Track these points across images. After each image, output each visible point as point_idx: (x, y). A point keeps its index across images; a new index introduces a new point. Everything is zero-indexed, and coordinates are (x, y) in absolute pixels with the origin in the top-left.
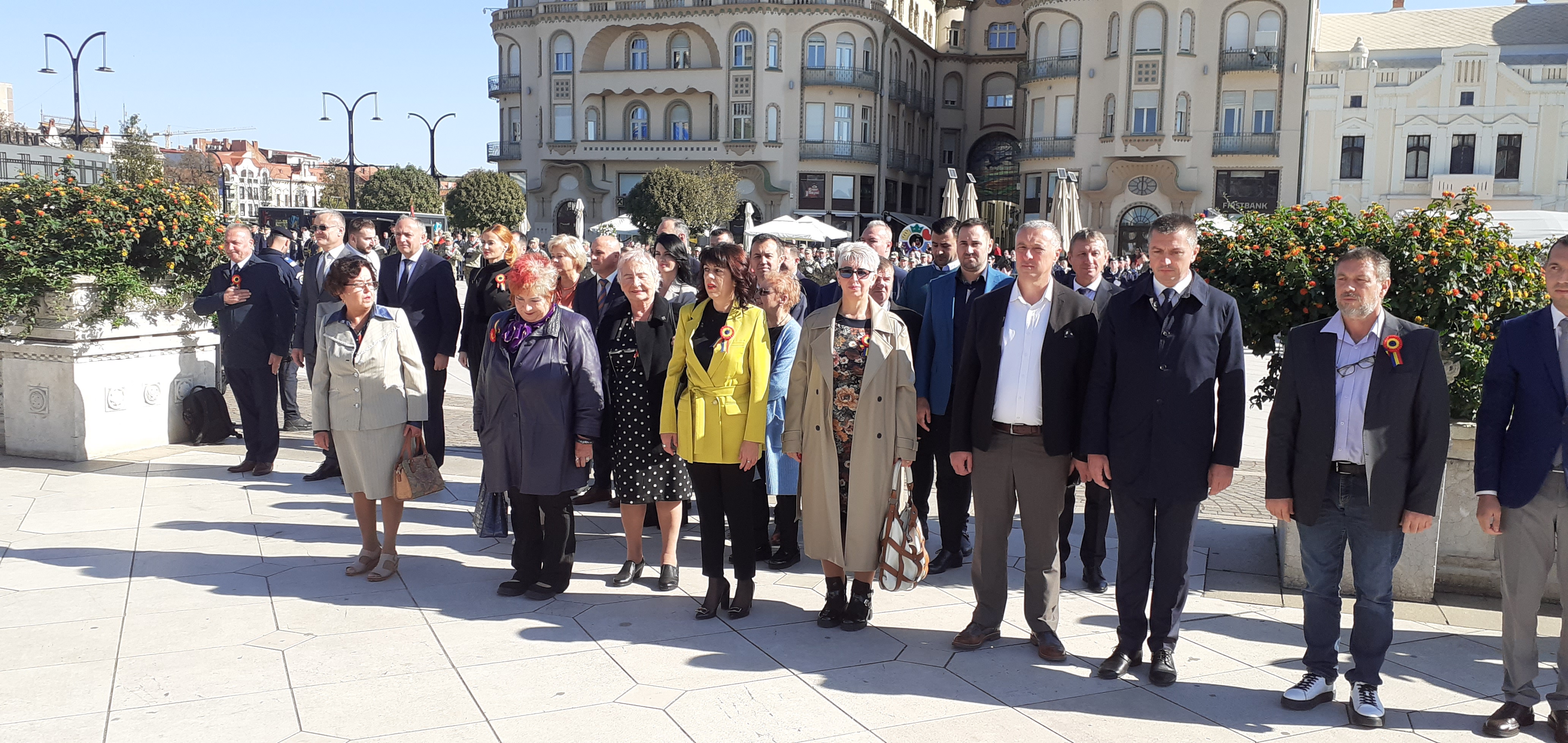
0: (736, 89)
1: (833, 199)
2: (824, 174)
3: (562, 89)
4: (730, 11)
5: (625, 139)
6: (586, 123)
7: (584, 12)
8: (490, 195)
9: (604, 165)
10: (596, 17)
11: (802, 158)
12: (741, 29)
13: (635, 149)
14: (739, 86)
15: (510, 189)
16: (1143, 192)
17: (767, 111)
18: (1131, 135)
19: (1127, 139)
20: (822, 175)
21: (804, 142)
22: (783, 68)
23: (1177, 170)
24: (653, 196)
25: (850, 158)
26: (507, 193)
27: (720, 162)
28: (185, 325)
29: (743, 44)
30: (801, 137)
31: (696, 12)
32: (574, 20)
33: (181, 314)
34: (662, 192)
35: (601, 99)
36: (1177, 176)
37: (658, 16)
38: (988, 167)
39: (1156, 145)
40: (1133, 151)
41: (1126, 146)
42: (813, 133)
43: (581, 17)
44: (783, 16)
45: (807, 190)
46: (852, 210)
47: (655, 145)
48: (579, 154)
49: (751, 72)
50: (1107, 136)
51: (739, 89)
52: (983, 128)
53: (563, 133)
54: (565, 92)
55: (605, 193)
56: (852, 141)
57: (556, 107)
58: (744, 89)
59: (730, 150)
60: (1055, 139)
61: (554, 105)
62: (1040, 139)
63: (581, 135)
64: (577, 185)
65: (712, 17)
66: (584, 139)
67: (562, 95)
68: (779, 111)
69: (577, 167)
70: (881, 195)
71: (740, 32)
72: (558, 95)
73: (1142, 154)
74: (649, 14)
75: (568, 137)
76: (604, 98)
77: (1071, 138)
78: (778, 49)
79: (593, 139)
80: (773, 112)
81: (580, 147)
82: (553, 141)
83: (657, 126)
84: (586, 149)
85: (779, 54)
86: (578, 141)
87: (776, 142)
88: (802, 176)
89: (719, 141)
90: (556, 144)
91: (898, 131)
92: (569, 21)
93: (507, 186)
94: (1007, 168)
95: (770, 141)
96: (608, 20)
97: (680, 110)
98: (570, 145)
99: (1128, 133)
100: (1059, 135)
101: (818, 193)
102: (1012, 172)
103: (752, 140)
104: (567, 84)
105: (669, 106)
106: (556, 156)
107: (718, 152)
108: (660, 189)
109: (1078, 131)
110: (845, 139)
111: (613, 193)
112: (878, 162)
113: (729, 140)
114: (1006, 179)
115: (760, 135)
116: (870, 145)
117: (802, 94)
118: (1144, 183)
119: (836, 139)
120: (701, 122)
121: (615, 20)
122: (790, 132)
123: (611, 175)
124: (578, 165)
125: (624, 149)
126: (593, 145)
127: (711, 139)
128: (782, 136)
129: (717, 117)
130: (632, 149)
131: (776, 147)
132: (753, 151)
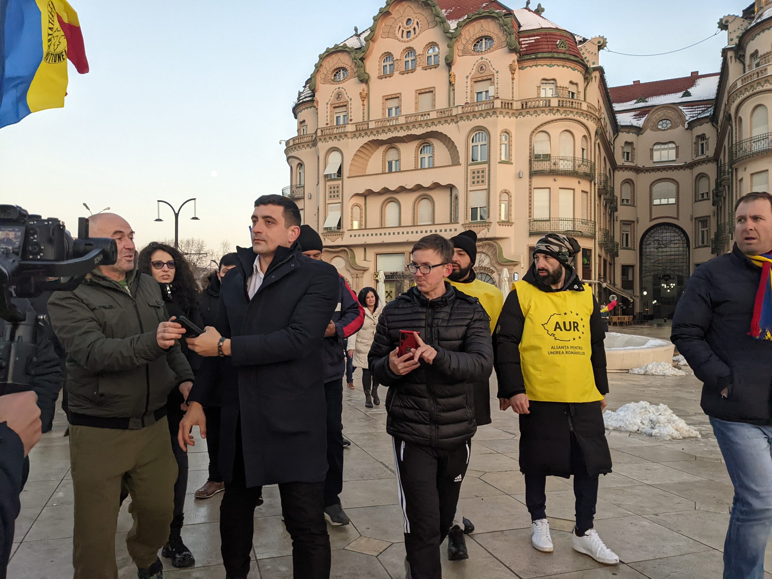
0: (474, 180)
3: (334, 192)
4: (468, 118)
6: (352, 216)
7: (351, 132)
9: (365, 248)
10: (360, 135)
11: (531, 234)
12: (477, 132)
13: (389, 234)
14: (476, 177)
17: (500, 196)
21: (532, 221)
22: (513, 161)
29: (479, 144)
30: (530, 216)
31: (439, 122)
32: (343, 139)
35: (363, 198)
37: (408, 128)
42: (540, 212)
43: (349, 135)
44: (513, 119)
47: (405, 230)
48: (346, 240)
49: (486, 166)
51: (476, 180)
52: (651, 220)
54: (336, 194)
55: (365, 270)
56: (575, 219)
57: (330, 205)
58: (480, 179)
61: (328, 204)
63: (347, 226)
64: (344, 265)
65: (453, 125)
66: (350, 228)
67: (334, 196)
68: (509, 197)
69: (345, 250)
71: (476, 134)
72: (331, 197)
74: (402, 128)
76: (365, 197)
78: (509, 146)
79: (357, 228)
80: (504, 197)
81: (347, 234)
82: (325, 231)
83: (407, 217)
84: (351, 236)
85: (510, 150)
86: (345, 230)
87: (509, 221)
89: (458, 223)
90: (328, 234)
92: (339, 140)
94: (673, 249)
95: (503, 222)
96: (369, 136)
97: (425, 204)
98: (339, 233)
103: (487, 220)
104: (338, 187)
105: (417, 198)
106: (328, 243)
110: (568, 217)
111: (372, 270)
112: (594, 237)
113: (467, 222)
114: (673, 257)
115: (494, 217)
117: (530, 182)
119: (560, 217)
120: (443, 209)
121: (375, 135)
122: (520, 215)
123: (370, 256)
124: (346, 249)
125: (381, 234)
126: (357, 233)
127: (451, 223)
128: (513, 217)
129: (457, 205)
130: (387, 234)
131: (508, 226)
132: (488, 230)
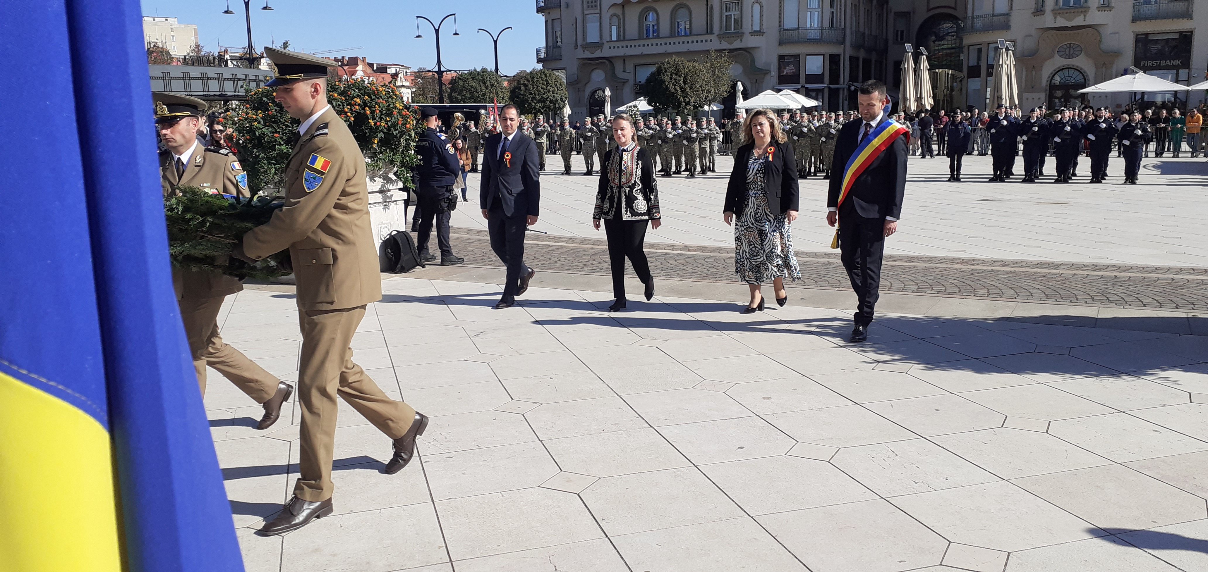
1: (806, 75)
2: (799, 55)
3: (592, 2)
5: (640, 38)
6: (611, 27)
8: (541, 87)
9: (624, 60)
11: (780, 44)
13: (648, 45)
15: (556, 83)
16: (1070, 57)
17: (752, 7)
18: (1060, 9)
19: (1056, 12)
20: (797, 56)
21: (782, 30)
23: (1100, 37)
24: (664, 82)
25: (819, 41)
26: (554, 86)
27: (717, 50)
28: (383, 186)
30: (780, 26)
33: (380, 177)
34: (671, 78)
35: (622, 6)
36: (1100, 41)
38: (934, 42)
39: (1082, 15)
40: (1062, 22)
41: (1055, 18)
42: (790, 22)
45: (785, 69)
46: (822, 82)
47: (663, 41)
48: (606, 52)
50: (1039, 11)
52: (929, 10)
53: (593, 37)
54: (594, 4)
55: (625, 82)
56: (822, 27)
57: (587, 16)
59: (722, 41)
60: (994, 15)
61: (586, 14)
62: (981, 16)
63: (606, 37)
64: (604, 76)
66: (608, 40)
67: (592, 7)
68: (761, 7)
69: (604, 62)
70: (846, 69)
72: (588, 7)
73: (1070, 24)
75: (596, 39)
76: (623, 6)
77: (1008, 15)
79: (615, 40)
80: (757, 7)
81: (606, 46)
82: (585, 43)
83: (665, 27)
84: (610, 48)
86: (605, 42)
87: (760, 31)
88: (781, 58)
89: (713, 34)
90: (588, 46)
91: (859, 16)
93: (554, 81)
94: (950, 42)
95: (754, 32)
97: (683, 12)
98: (598, 45)
99: (1057, 7)
100: (996, 12)
101: (794, 70)
102: (953, 46)
103: (740, 31)
105: (675, 7)
106: (588, 55)
107: (714, 43)
108: (669, 75)
109: (1014, 8)
110: (816, 26)
111: (631, 82)
112: (843, 42)
113: (722, 32)
114: (949, 51)
115: (747, 27)
116: (836, 29)
118: (1072, 49)
119: (809, 26)
120: (699, 20)
122: (771, 25)
123: (630, 67)
124: (605, 60)
125: (639, 46)
126: (616, 44)
127: (707, 33)
128: (764, 27)
129: (712, 14)
130: (646, 45)
131: (760, 35)
132: (741, 40)
